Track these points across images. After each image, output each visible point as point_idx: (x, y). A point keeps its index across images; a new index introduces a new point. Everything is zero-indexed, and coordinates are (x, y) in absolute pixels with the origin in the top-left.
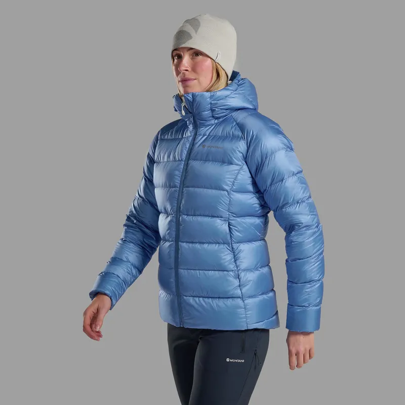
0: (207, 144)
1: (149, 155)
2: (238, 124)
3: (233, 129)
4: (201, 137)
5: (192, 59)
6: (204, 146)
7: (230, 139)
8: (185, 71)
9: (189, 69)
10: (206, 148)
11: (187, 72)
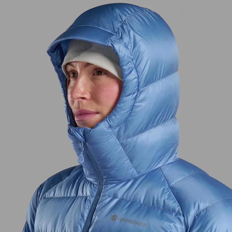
0: (121, 214)
1: (27, 224)
2: (172, 188)
3: (166, 196)
4: (109, 199)
5: (93, 79)
6: (114, 218)
7: (159, 212)
8: (81, 100)
9: (88, 96)
10: (117, 221)
11: (84, 101)
